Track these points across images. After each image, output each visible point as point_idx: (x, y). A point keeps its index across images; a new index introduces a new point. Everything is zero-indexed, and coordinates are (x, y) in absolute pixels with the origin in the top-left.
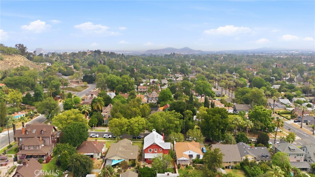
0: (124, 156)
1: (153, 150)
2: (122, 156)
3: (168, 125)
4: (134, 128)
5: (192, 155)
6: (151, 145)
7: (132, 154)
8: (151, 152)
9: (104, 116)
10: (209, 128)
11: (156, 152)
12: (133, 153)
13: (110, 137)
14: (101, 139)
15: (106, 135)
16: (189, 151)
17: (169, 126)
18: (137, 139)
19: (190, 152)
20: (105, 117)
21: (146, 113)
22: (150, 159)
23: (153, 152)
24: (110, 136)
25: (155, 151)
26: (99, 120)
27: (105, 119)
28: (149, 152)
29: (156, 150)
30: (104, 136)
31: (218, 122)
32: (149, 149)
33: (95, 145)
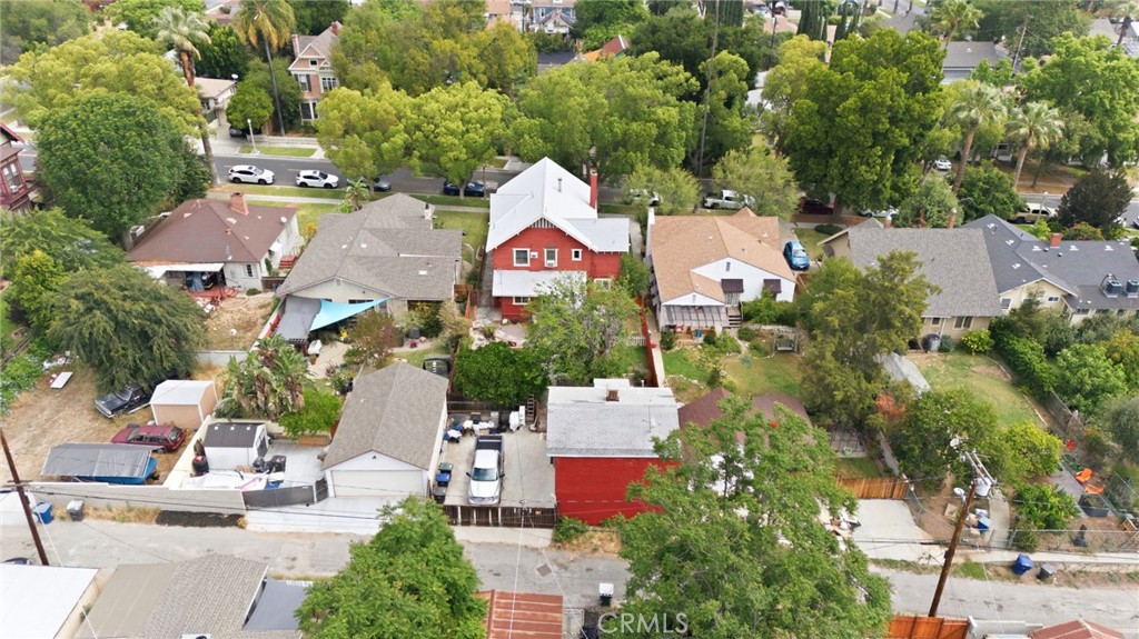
0: (379, 286)
1: (536, 254)
2: (371, 281)
4: (441, 139)
5: (741, 281)
6: (527, 230)
7: (423, 273)
8: (528, 265)
9: (304, 80)
10: (830, 146)
11: (554, 263)
12: (429, 270)
13: (328, 186)
14: (282, 193)
15: (310, 173)
16: (723, 262)
17: (625, 134)
18: (462, 197)
19: (728, 269)
20: (310, 90)
21: (510, 69)
22: (518, 299)
23: (538, 266)
24: (332, 179)
25: (547, 262)
26: (281, 102)
27: (307, 97)
28: (515, 265)
29: (551, 256)
30: (301, 179)
31: (890, 109)
32: (515, 250)
33: (233, 221)
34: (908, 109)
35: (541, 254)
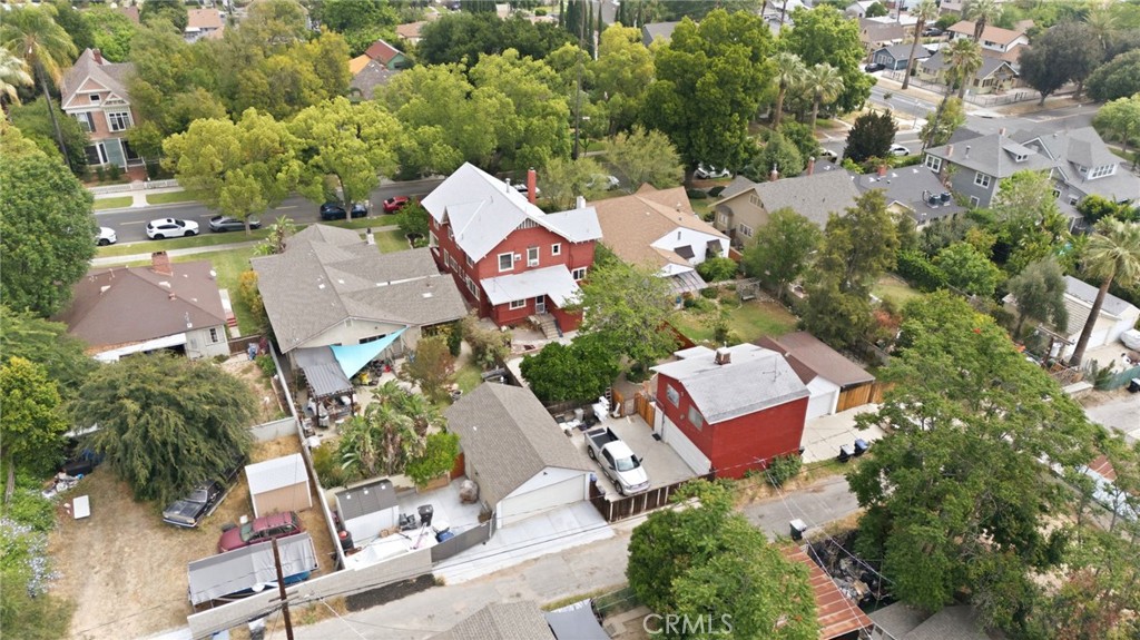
0: (391, 317)
1: (519, 255)
2: (380, 315)
3: (521, 124)
4: (346, 160)
5: (690, 247)
6: (514, 233)
7: (428, 295)
8: (512, 268)
9: (83, 119)
11: (536, 261)
12: (431, 291)
13: (189, 233)
15: (164, 222)
16: (675, 232)
19: (679, 238)
20: (94, 129)
21: (347, 79)
22: (514, 304)
23: (522, 268)
24: (191, 225)
25: (531, 262)
26: (67, 147)
27: (96, 141)
28: (501, 271)
29: (533, 256)
30: (156, 231)
32: (499, 256)
33: (165, 284)
34: (753, 79)
35: (524, 256)
